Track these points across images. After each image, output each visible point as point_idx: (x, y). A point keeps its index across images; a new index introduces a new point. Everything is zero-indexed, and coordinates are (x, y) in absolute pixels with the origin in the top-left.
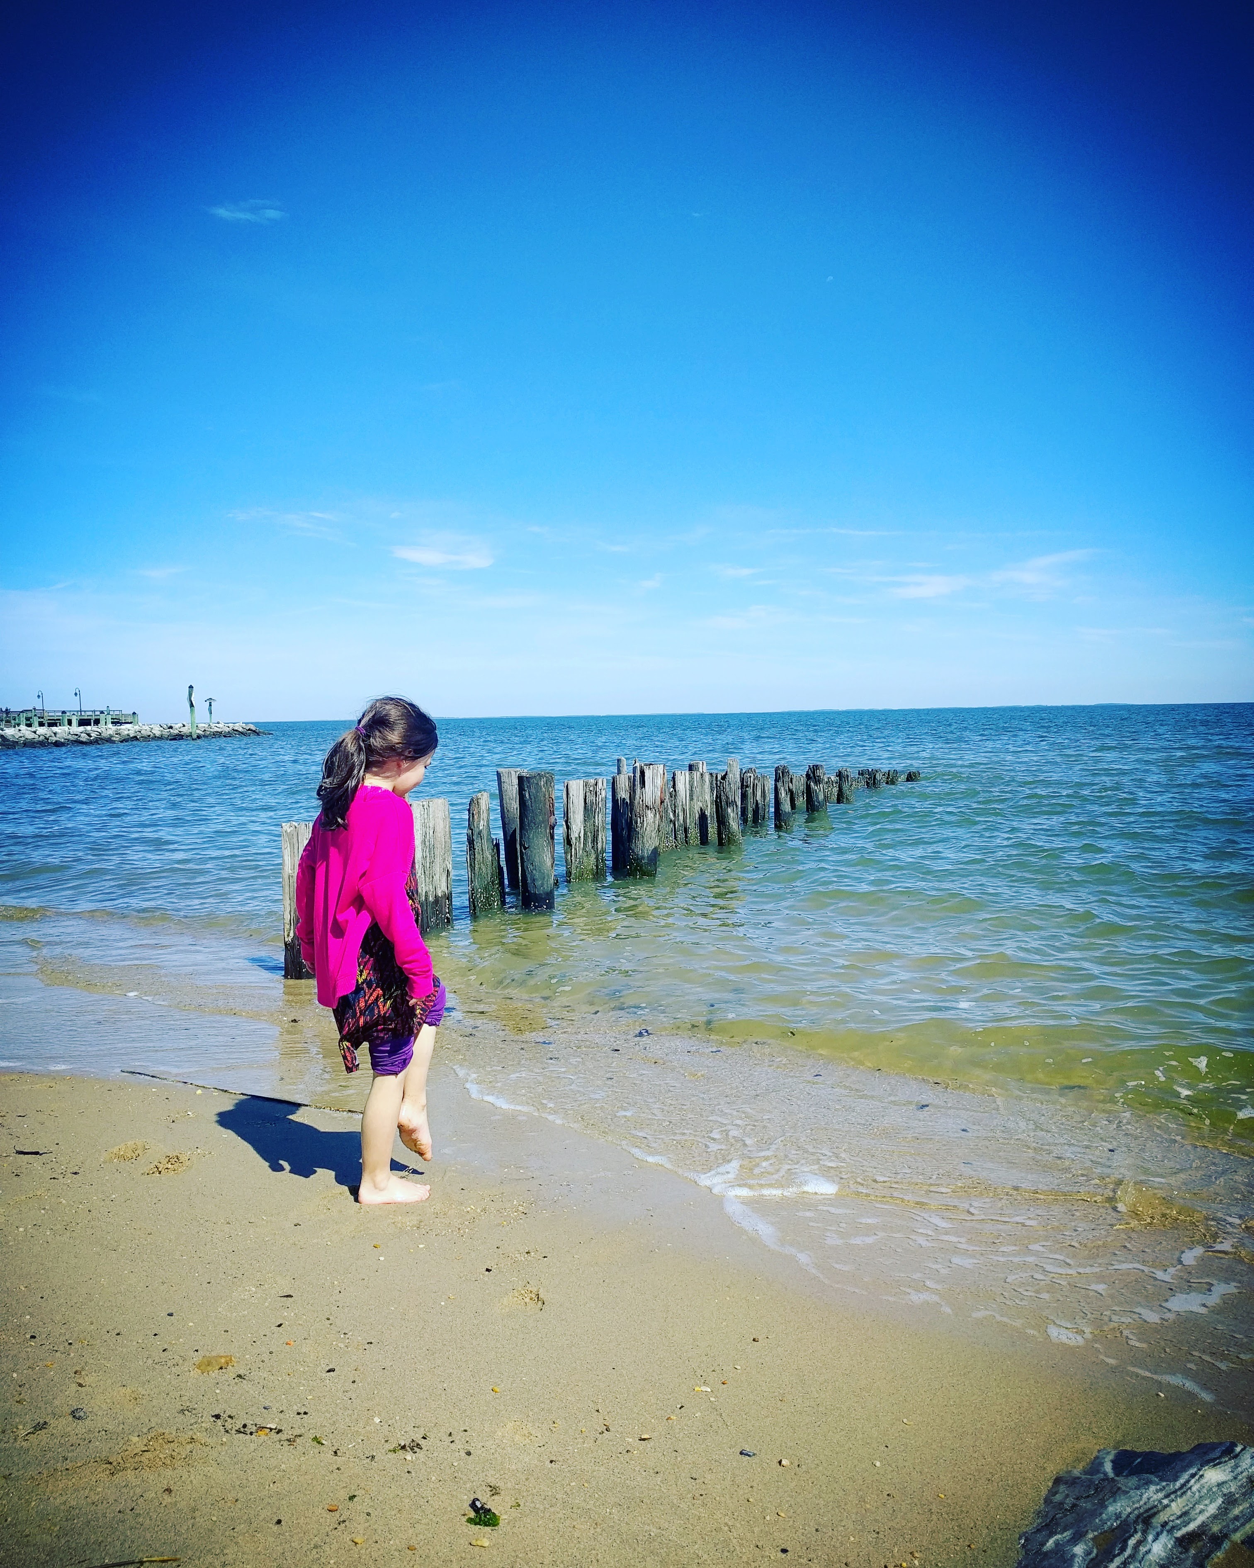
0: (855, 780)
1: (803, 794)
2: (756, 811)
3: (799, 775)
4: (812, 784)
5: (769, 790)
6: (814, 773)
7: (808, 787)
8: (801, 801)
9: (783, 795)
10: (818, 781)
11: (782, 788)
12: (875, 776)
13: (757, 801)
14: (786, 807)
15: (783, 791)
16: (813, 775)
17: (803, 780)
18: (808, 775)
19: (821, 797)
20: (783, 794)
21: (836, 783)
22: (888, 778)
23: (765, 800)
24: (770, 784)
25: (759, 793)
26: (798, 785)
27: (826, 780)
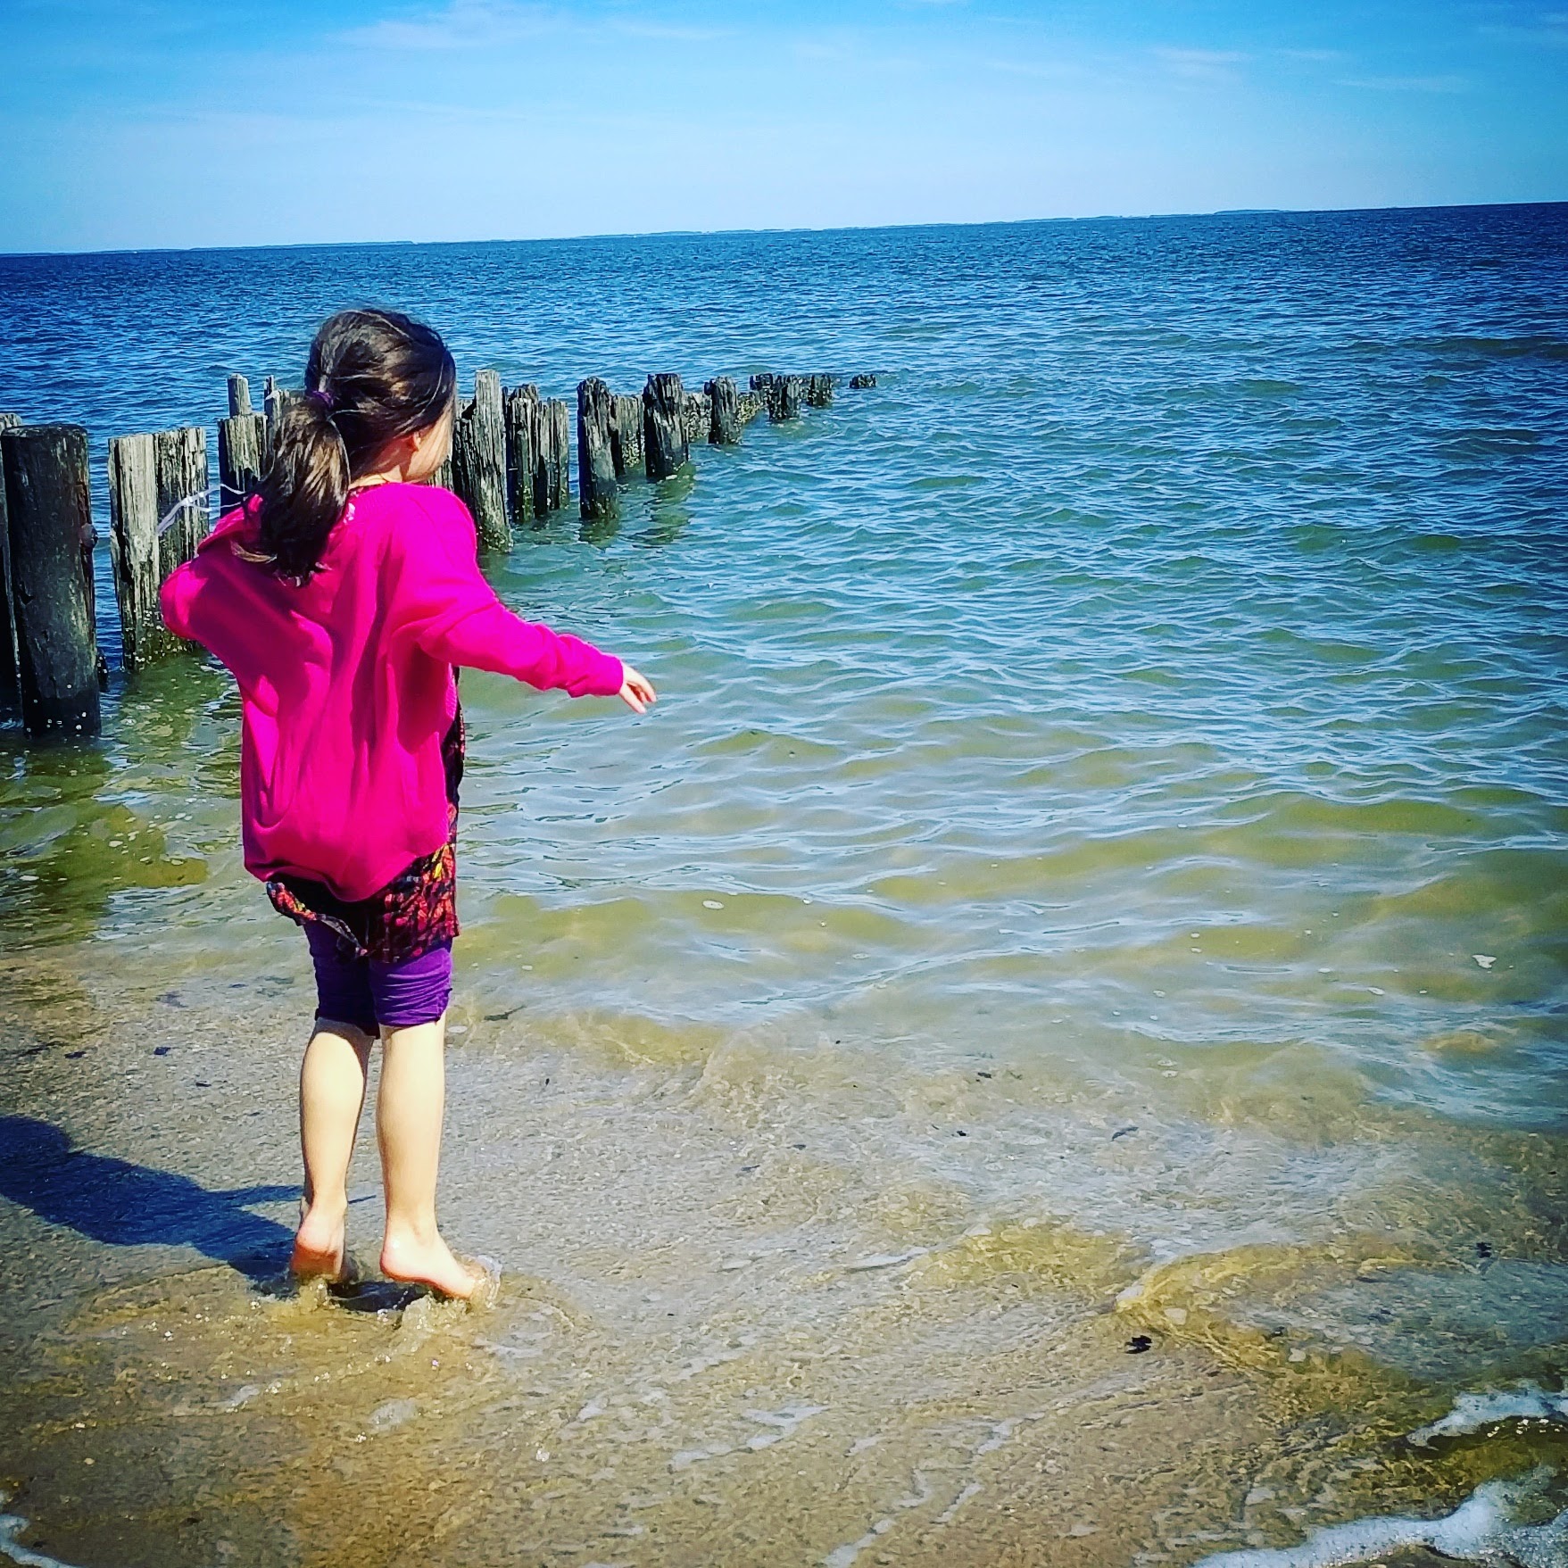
0: (744, 398)
1: (639, 437)
2: (540, 481)
3: (627, 395)
4: (656, 415)
5: (566, 431)
6: (659, 392)
7: (649, 423)
8: (634, 452)
9: (598, 444)
10: (669, 408)
11: (595, 429)
12: (785, 390)
13: (541, 458)
14: (606, 469)
15: (596, 436)
16: (658, 396)
17: (638, 406)
18: (646, 396)
19: (677, 442)
20: (596, 441)
21: (706, 408)
22: (811, 393)
23: (557, 454)
24: (568, 419)
25: (545, 440)
26: (628, 415)
27: (685, 403)
